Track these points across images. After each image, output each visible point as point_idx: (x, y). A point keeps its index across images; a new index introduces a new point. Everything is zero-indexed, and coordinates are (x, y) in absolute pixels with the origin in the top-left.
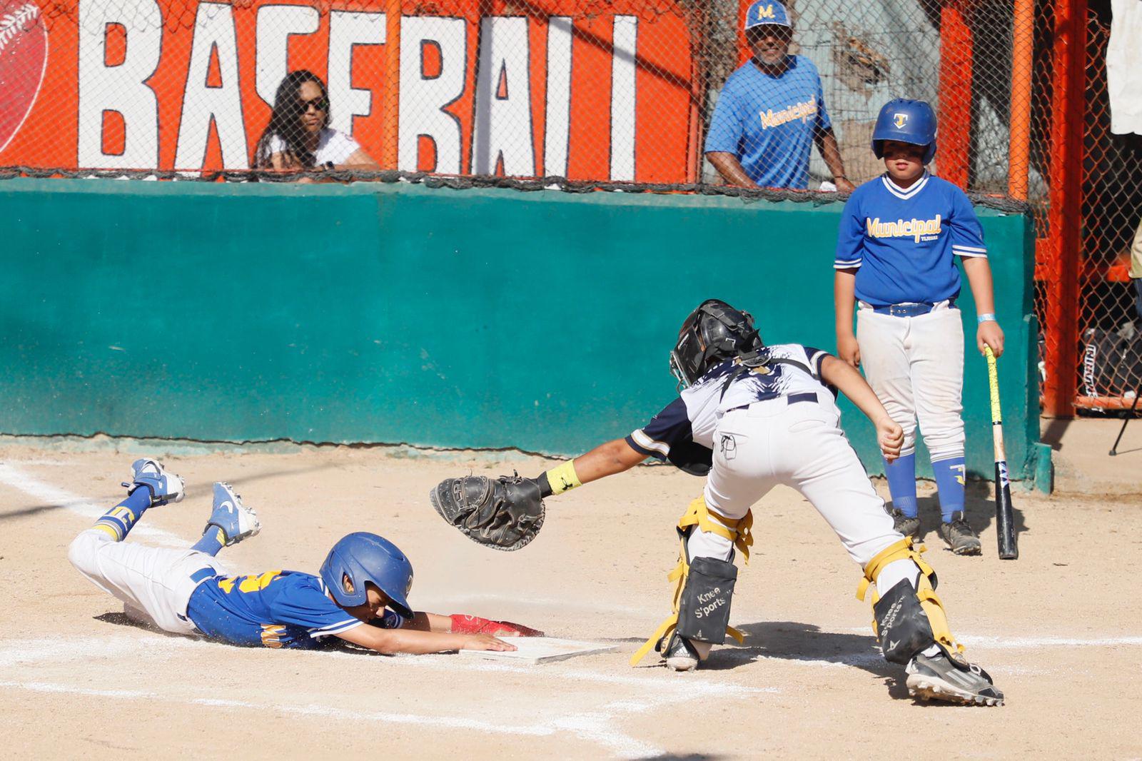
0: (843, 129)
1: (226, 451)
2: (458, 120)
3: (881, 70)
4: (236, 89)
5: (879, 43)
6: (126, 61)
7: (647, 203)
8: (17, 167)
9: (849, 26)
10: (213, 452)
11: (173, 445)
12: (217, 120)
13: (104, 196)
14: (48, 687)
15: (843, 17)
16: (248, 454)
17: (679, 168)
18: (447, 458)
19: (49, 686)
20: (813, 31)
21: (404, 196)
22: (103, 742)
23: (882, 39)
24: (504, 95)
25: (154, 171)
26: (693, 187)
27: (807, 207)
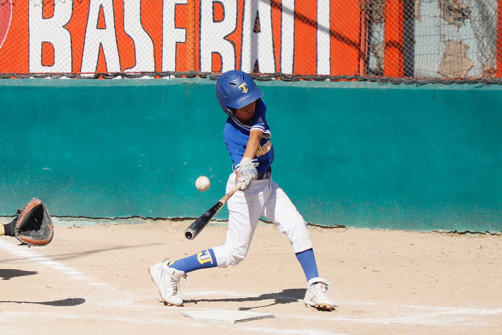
0: (445, 45)
1: (106, 223)
2: (233, 43)
3: (466, 14)
4: (113, 30)
6: (54, 15)
10: (99, 224)
11: (77, 220)
12: (103, 46)
13: (38, 88)
16: (117, 224)
17: (355, 67)
18: (223, 225)
21: (198, 85)
24: (259, 30)
25: (68, 73)
26: (351, 77)
27: (413, 87)
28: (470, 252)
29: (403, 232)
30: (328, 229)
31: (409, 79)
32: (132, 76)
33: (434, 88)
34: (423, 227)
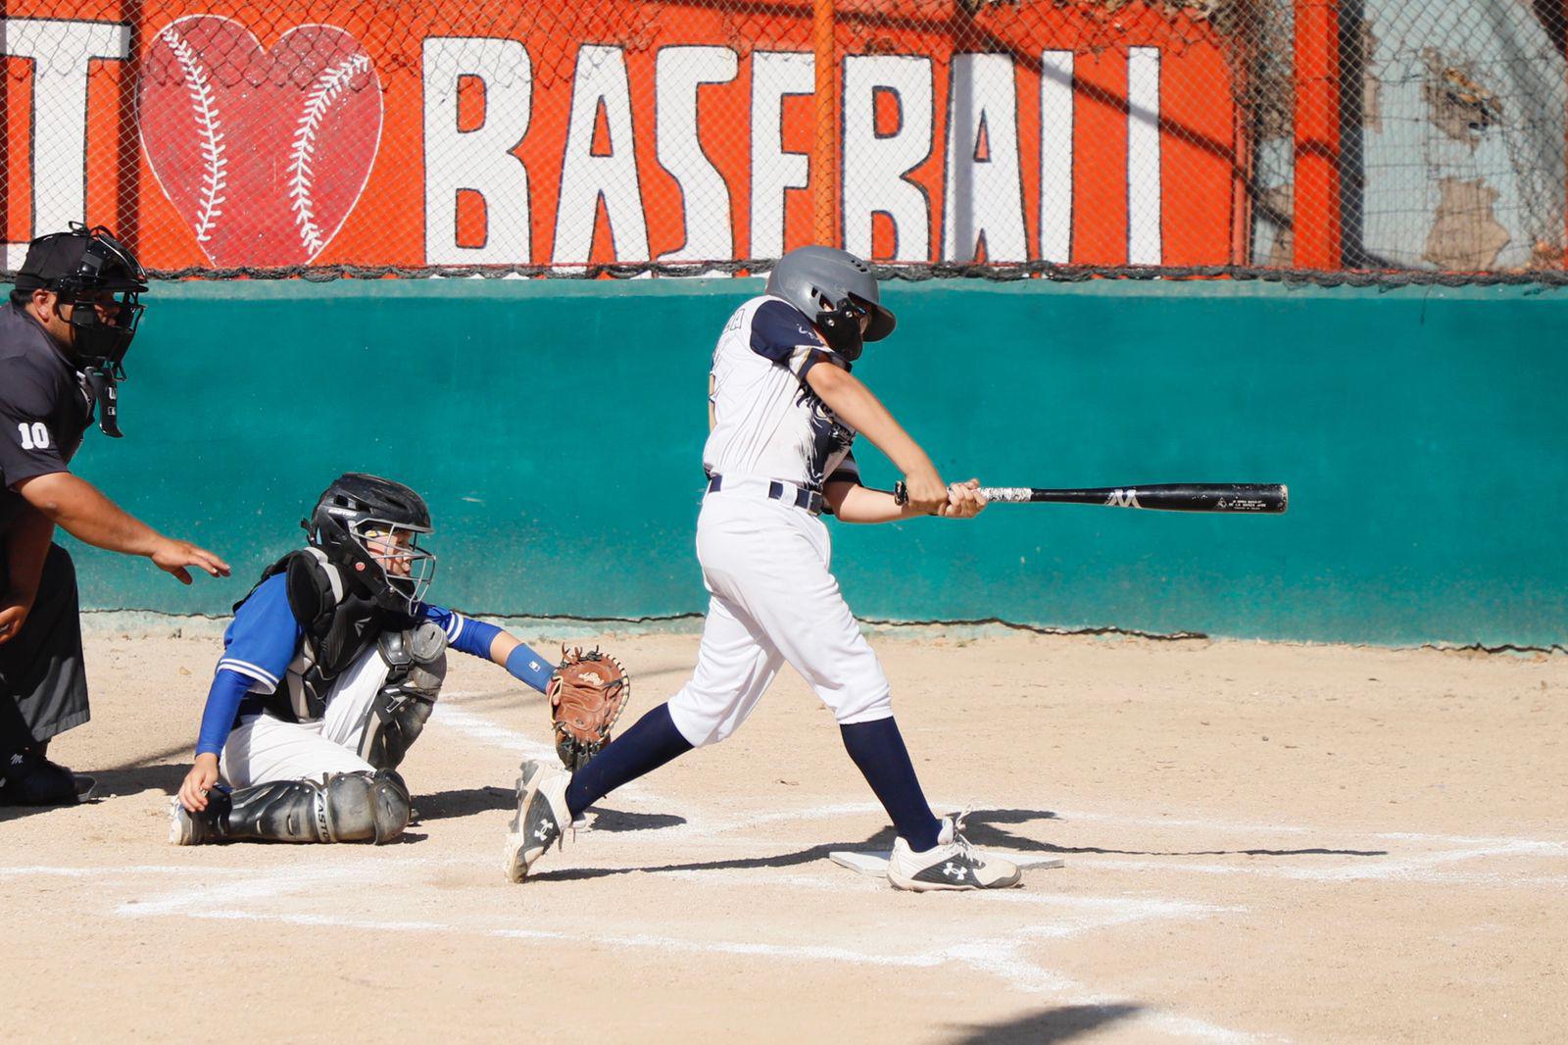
0: (1441, 189)
1: (619, 632)
2: (924, 190)
3: (1491, 111)
4: (633, 158)
5: (1486, 75)
6: (486, 124)
7: (1160, 293)
8: (338, 265)
9: (1445, 53)
10: (602, 633)
11: (549, 624)
12: (606, 198)
13: (451, 301)
14: (310, 920)
15: (1437, 42)
16: (646, 635)
18: (907, 634)
19: (314, 919)
20: (1398, 61)
22: (363, 982)
23: (1490, 68)
24: (985, 157)
25: (523, 266)
26: (1220, 270)
27: (1371, 293)
28: (1517, 698)
29: (1350, 649)
30: (1164, 642)
31: (1361, 274)
32: (681, 270)
33: (1422, 297)
34: (1398, 637)
